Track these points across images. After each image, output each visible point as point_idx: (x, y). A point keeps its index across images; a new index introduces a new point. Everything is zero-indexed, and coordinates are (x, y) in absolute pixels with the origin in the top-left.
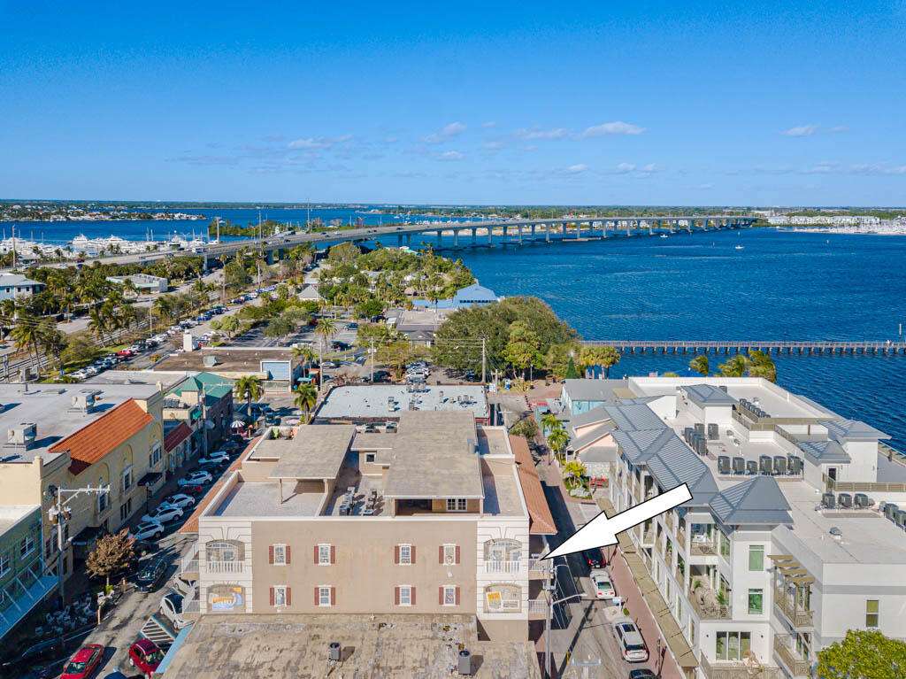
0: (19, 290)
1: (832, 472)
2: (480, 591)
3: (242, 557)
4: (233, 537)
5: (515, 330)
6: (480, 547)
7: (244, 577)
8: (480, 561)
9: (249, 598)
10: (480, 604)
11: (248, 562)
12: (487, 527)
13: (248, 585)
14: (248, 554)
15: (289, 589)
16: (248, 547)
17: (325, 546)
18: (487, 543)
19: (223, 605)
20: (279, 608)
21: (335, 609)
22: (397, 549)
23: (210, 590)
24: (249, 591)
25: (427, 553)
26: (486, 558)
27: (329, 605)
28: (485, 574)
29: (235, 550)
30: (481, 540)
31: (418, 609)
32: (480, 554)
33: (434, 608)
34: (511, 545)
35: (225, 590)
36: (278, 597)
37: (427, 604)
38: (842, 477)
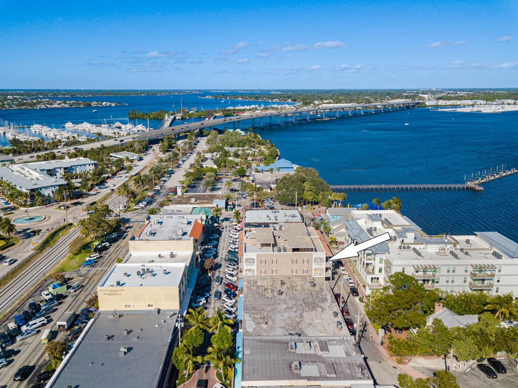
0: (89, 165)
1: (403, 240)
2: (313, 270)
3: (254, 262)
4: (252, 257)
5: (307, 185)
6: (313, 259)
7: (254, 267)
8: (313, 263)
9: (255, 272)
10: (313, 273)
11: (256, 263)
12: (315, 255)
13: (255, 269)
14: (256, 262)
15: (265, 270)
16: (255, 260)
17: (275, 260)
18: (315, 259)
19: (249, 274)
20: (263, 275)
21: (277, 275)
22: (292, 260)
23: (246, 270)
24: (256, 271)
25: (300, 261)
26: (315, 262)
27: (275, 274)
28: (314, 266)
29: (252, 261)
30: (314, 258)
31: (298, 274)
32: (313, 261)
33: (302, 275)
34: (321, 259)
35: (249, 270)
36: (263, 272)
37: (300, 273)
38: (405, 242)
